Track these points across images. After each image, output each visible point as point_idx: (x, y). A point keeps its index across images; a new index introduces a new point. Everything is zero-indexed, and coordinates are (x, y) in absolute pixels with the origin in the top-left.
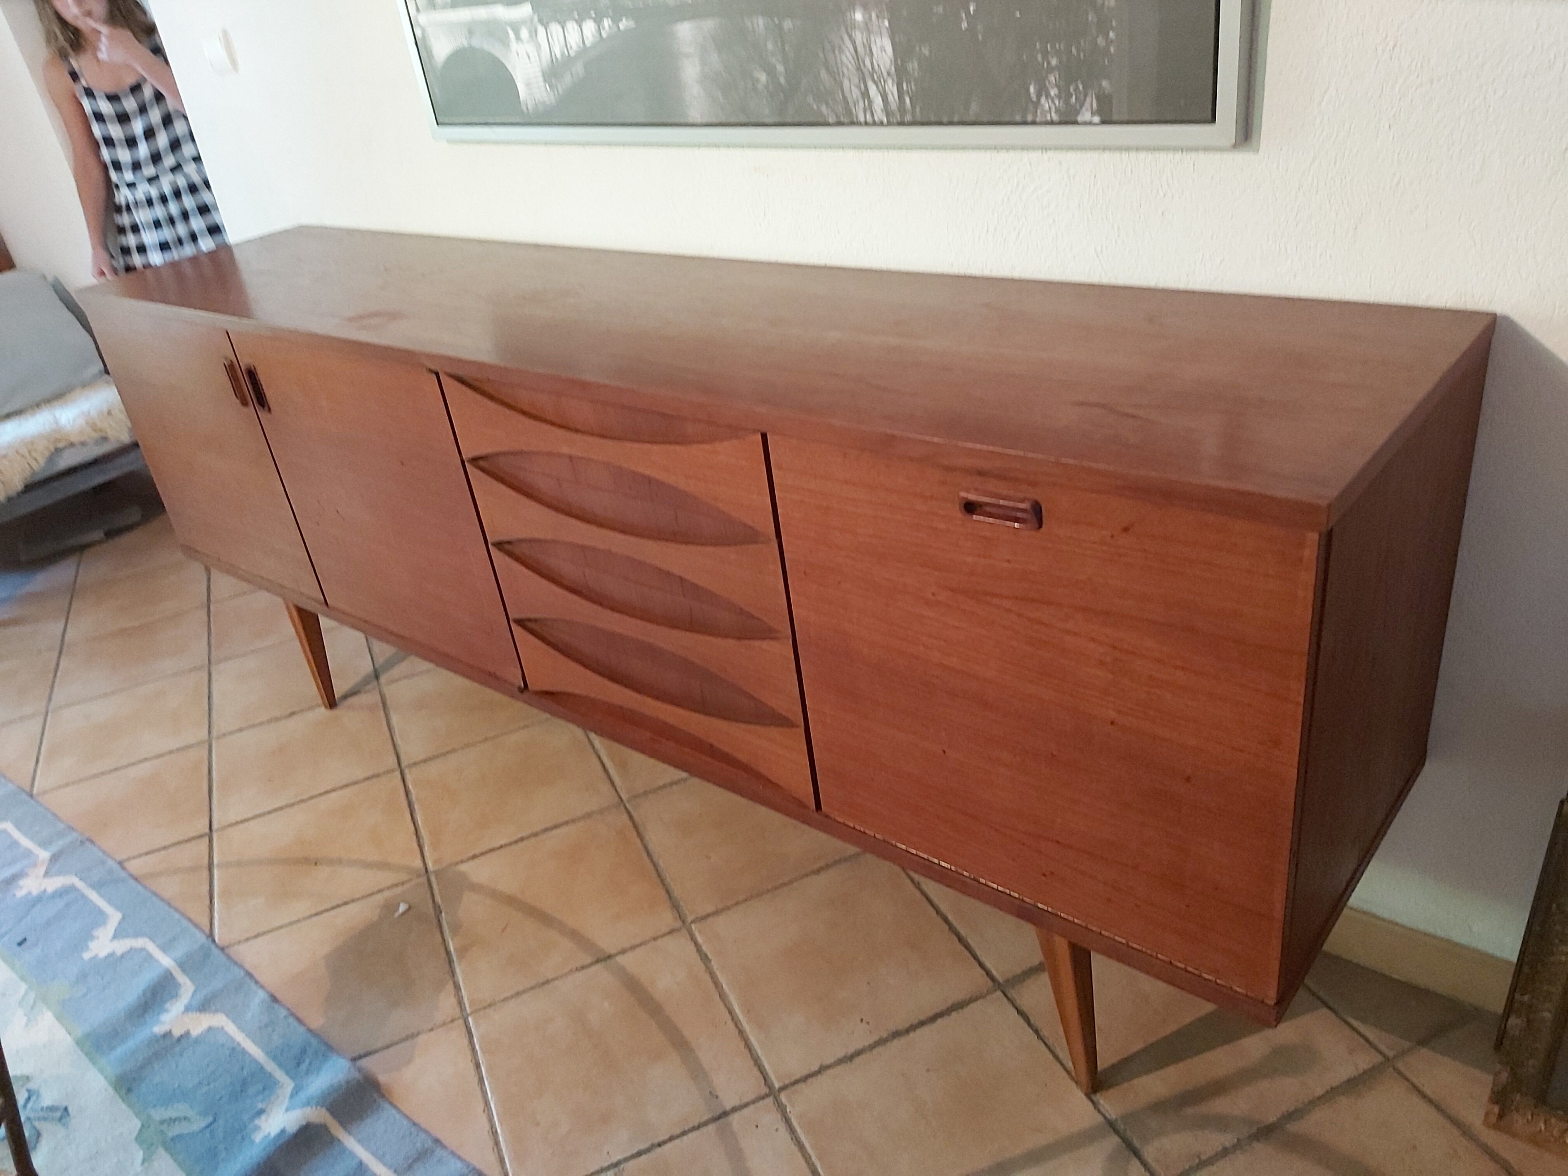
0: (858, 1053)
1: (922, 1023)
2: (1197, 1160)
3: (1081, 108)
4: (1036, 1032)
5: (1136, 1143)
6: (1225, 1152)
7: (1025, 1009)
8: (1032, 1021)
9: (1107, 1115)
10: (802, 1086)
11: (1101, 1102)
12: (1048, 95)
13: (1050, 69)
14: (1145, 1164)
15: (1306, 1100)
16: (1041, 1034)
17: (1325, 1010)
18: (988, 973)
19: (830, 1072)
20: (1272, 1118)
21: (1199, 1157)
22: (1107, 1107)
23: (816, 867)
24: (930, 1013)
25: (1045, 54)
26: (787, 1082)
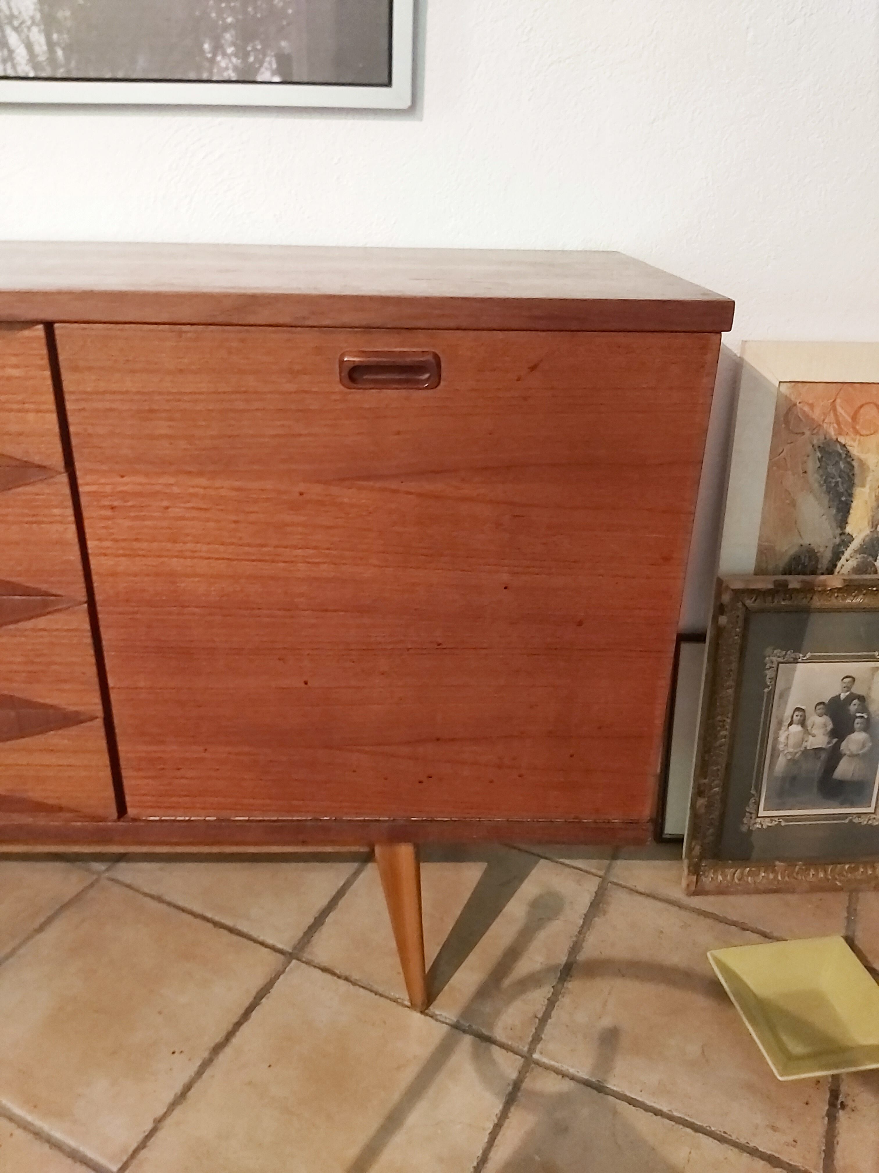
0: (188, 1087)
1: (238, 1025)
2: (537, 1020)
3: (261, 66)
4: (347, 979)
5: (485, 1031)
6: (551, 1003)
7: (325, 964)
8: (338, 972)
9: (447, 1021)
10: (143, 1153)
11: (437, 1012)
12: (224, 54)
13: (226, 28)
14: (502, 1046)
15: (576, 933)
16: (352, 979)
17: (542, 861)
18: (274, 949)
19: (169, 1121)
20: (563, 959)
21: (536, 1017)
22: (444, 1014)
23: (36, 925)
24: (241, 1011)
25: (220, 12)
26: (125, 1159)
